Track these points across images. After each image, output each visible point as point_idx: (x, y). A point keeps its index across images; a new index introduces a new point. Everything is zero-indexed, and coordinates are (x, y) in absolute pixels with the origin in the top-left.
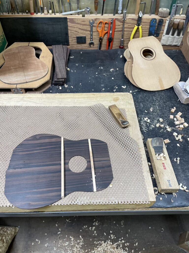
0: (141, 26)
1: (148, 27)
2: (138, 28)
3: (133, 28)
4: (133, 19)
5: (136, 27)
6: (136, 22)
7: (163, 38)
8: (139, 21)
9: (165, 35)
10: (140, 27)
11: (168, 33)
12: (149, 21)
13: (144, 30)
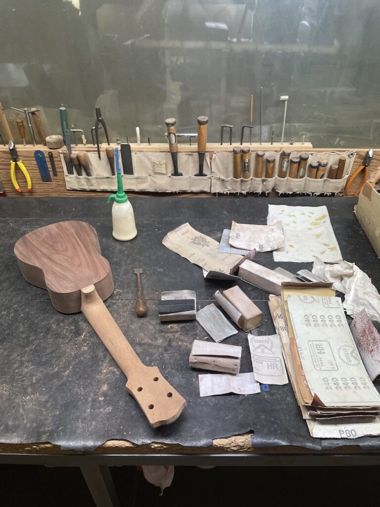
0: (21, 161)
1: (35, 163)
2: (16, 165)
3: (10, 165)
4: (4, 152)
5: (13, 164)
6: (9, 156)
7: (67, 179)
8: (14, 155)
9: (67, 174)
10: (20, 164)
11: (70, 172)
12: (33, 155)
13: (30, 168)
